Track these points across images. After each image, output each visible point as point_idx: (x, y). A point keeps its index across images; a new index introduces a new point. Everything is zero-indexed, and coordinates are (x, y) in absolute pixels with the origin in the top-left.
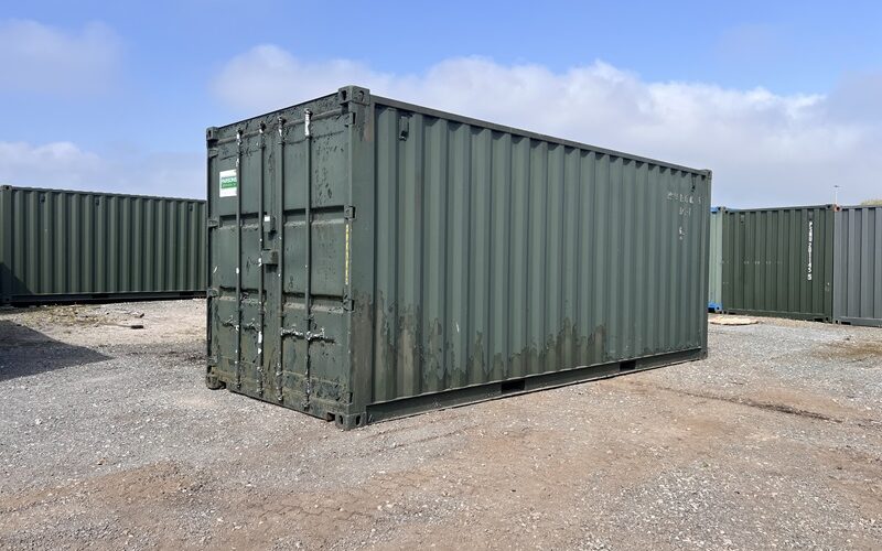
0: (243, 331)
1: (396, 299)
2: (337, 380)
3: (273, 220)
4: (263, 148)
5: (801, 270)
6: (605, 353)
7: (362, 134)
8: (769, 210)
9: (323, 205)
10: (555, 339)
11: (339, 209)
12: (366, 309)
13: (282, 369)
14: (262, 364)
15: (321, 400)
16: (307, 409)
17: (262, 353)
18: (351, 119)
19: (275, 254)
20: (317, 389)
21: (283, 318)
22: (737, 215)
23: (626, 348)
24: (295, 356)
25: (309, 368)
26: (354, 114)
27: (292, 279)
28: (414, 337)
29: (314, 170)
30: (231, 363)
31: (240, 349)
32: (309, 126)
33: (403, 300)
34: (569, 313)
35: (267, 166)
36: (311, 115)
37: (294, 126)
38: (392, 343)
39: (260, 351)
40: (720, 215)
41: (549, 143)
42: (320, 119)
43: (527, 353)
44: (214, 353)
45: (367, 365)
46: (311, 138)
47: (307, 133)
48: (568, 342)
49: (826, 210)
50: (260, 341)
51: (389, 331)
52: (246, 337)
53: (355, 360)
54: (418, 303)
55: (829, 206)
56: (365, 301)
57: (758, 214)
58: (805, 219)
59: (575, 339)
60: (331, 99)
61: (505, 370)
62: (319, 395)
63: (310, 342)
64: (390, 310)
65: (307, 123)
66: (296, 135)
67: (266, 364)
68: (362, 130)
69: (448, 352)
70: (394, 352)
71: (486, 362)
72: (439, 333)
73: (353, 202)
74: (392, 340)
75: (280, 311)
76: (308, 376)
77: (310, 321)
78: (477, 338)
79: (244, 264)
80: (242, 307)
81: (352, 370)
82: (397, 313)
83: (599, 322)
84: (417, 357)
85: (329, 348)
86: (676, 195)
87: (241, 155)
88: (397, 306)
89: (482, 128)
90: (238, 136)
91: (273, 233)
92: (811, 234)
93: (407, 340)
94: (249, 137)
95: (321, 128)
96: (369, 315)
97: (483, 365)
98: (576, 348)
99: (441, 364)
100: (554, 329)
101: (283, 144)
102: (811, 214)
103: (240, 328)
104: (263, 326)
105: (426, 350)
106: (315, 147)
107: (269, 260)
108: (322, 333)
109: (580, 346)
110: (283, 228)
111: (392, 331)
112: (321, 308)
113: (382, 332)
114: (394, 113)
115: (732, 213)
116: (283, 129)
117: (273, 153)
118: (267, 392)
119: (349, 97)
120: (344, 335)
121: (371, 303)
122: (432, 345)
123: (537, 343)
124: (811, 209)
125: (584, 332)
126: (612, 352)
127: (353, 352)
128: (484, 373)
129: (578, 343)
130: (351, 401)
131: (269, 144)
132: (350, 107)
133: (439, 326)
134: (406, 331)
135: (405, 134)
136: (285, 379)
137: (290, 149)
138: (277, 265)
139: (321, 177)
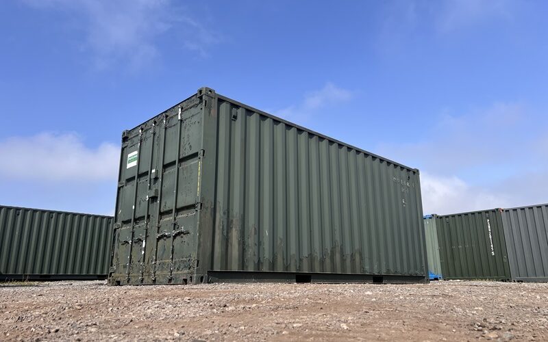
0: (134, 244)
1: (228, 208)
2: (190, 256)
3: (157, 171)
4: (154, 134)
5: (487, 250)
6: (362, 267)
7: (210, 113)
8: (463, 214)
9: (187, 155)
10: (329, 252)
11: (195, 155)
12: (209, 210)
13: (156, 260)
14: (144, 261)
15: (179, 272)
16: (170, 280)
17: (144, 254)
18: (204, 104)
19: (156, 191)
20: (177, 266)
21: (159, 228)
22: (444, 218)
23: (376, 267)
24: (165, 250)
25: (173, 253)
26: (206, 101)
27: (166, 203)
28: (239, 233)
29: (182, 137)
30: (125, 267)
31: (131, 256)
32: (181, 115)
33: (232, 210)
34: (337, 237)
35: (156, 143)
36: (182, 109)
37: (172, 117)
38: (225, 234)
39: (143, 252)
40: (434, 219)
41: (320, 137)
42: (186, 110)
43: (311, 258)
44: (114, 263)
45: (209, 244)
46: (181, 120)
47: (179, 118)
48: (338, 257)
49: (495, 211)
50: (144, 246)
51: (223, 226)
52: (136, 247)
53: (201, 240)
54: (242, 213)
55: (497, 209)
56: (209, 205)
57: (457, 217)
58: (484, 218)
59: (342, 255)
60: (193, 98)
61: (298, 265)
62: (178, 270)
63: (175, 237)
64: (224, 213)
65: (180, 113)
66: (174, 122)
67: (146, 261)
68: (210, 110)
69: (261, 247)
70: (227, 241)
71: (285, 258)
72: (255, 234)
73: (203, 147)
74: (225, 231)
75: (157, 223)
76: (172, 259)
77: (175, 224)
78: (279, 242)
79: (138, 203)
80: (134, 229)
81: (199, 245)
82: (228, 216)
83: (357, 247)
84: (241, 246)
85: (185, 238)
86: (398, 179)
87: (141, 141)
88: (228, 212)
89: (280, 122)
90: (140, 131)
91: (156, 179)
92: (489, 227)
93: (235, 234)
94: (146, 131)
95: (187, 114)
96: (211, 214)
97: (284, 259)
98: (343, 261)
99: (257, 254)
100: (328, 246)
101: (166, 128)
102: (487, 214)
103: (132, 243)
104: (147, 237)
105: (246, 244)
106: (184, 125)
107: (153, 194)
108: (183, 229)
109: (346, 260)
110: (163, 175)
111: (225, 227)
112: (182, 216)
113: (219, 227)
114: (229, 105)
115: (441, 217)
116: (166, 120)
117: (160, 135)
118: (146, 278)
119: (203, 92)
120: (195, 227)
121: (213, 207)
122: (251, 241)
123: (318, 252)
124: (487, 212)
125: (348, 251)
126: (367, 268)
127: (200, 235)
128: (284, 265)
129: (344, 258)
130: (197, 266)
131: (157, 131)
132: (203, 98)
133: (255, 229)
134: (234, 229)
135: (235, 117)
136: (157, 265)
137: (169, 131)
138: (157, 197)
139: (186, 139)
